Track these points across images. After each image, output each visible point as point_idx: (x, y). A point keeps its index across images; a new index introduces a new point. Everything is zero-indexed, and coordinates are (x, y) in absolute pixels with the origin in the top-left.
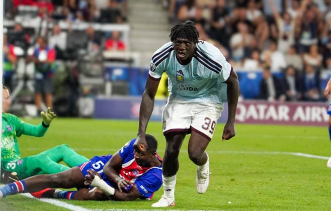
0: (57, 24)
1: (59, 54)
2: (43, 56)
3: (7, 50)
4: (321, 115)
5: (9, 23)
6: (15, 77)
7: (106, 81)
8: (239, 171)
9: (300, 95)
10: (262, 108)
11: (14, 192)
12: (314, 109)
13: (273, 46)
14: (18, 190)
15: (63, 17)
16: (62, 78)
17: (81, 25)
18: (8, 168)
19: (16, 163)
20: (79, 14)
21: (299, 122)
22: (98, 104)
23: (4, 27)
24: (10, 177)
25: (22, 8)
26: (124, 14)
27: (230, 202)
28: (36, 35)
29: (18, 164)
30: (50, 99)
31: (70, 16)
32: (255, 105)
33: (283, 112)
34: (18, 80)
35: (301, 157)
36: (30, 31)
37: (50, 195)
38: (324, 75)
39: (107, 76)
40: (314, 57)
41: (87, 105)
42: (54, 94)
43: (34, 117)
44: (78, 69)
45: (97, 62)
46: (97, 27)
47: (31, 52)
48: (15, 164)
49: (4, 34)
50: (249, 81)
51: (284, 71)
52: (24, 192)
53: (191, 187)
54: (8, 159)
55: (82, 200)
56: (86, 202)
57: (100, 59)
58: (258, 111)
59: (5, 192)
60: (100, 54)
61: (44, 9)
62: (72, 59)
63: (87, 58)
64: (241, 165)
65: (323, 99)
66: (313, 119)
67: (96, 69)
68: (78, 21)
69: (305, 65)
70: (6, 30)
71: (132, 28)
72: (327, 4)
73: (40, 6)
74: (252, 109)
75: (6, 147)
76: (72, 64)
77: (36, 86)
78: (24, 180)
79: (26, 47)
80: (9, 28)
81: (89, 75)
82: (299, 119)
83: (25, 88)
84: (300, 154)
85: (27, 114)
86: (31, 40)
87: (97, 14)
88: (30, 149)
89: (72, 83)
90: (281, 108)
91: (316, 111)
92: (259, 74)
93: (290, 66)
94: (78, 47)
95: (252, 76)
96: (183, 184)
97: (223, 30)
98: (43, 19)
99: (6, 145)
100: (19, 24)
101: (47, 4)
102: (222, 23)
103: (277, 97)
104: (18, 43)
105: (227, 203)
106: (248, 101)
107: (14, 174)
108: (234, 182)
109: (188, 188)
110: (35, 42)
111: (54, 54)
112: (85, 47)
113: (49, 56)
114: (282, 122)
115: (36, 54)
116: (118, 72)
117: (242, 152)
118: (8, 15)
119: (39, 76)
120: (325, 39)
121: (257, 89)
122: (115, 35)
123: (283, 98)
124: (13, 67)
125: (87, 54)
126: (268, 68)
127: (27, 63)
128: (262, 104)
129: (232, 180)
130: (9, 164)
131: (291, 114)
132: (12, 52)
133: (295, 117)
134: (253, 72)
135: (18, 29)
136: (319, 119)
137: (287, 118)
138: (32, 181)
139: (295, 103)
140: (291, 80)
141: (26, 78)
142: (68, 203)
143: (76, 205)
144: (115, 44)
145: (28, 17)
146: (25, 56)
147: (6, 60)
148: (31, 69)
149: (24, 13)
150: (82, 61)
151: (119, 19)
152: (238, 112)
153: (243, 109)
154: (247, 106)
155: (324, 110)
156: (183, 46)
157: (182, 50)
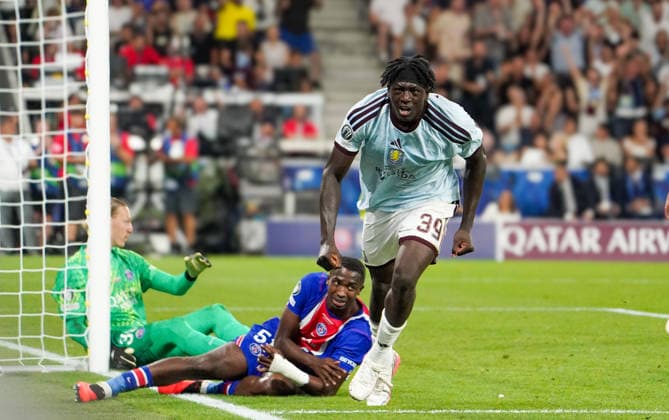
0: (200, 95)
1: (205, 147)
2: (177, 151)
3: (117, 141)
4: (656, 243)
5: (120, 96)
6: (131, 187)
7: (285, 191)
8: (516, 341)
9: (617, 209)
10: (553, 231)
11: (130, 387)
12: (643, 232)
13: (571, 126)
14: (138, 384)
15: (210, 84)
16: (211, 187)
17: (242, 97)
18: (121, 342)
19: (134, 333)
20: (239, 77)
21: (618, 255)
22: (272, 230)
23: (111, 102)
24: (122, 357)
25: (141, 69)
26: (313, 75)
27: (501, 396)
28: (166, 116)
29: (137, 336)
30: (192, 223)
31: (223, 81)
32: (542, 227)
33: (590, 239)
34: (136, 192)
35: (623, 315)
36: (155, 109)
38: (659, 173)
39: (287, 182)
40: (640, 143)
41: (253, 233)
42: (197, 214)
43: (164, 255)
44: (237, 172)
45: (269, 158)
46: (268, 98)
47: (156, 144)
48: (131, 336)
49: (111, 114)
50: (530, 185)
51: (590, 169)
52: (148, 386)
53: (434, 370)
54: (122, 328)
55: (248, 396)
56: (255, 399)
57: (274, 153)
58: (546, 237)
59: (115, 387)
60: (275, 146)
61: (179, 71)
62: (227, 154)
63: (252, 152)
64: (519, 331)
65: (659, 215)
66: (642, 249)
67: (268, 170)
68: (235, 89)
69: (626, 156)
70: (115, 108)
71: (328, 100)
72: (662, 51)
73: (172, 65)
74: (537, 233)
75: (122, 307)
76: (227, 163)
77: (166, 202)
78: (148, 366)
79: (148, 135)
80: (121, 104)
81: (256, 182)
82: (618, 250)
83: (148, 205)
84: (621, 311)
85: (153, 251)
86: (158, 124)
87: (268, 76)
88: (158, 310)
89: (228, 196)
90: (586, 232)
91: (647, 236)
92: (546, 174)
93: (601, 160)
95: (536, 178)
96: (420, 366)
97: (484, 95)
98: (176, 87)
99: (121, 303)
100: (136, 98)
101: (182, 63)
102: (481, 83)
103: (579, 213)
104: (135, 129)
105: (497, 397)
106: (530, 221)
107: (130, 351)
108: (507, 361)
109: (429, 372)
110: (165, 126)
111: (196, 146)
112: (249, 133)
113: (188, 150)
114: (590, 256)
115: (165, 148)
116: (305, 176)
117: (522, 309)
118: (119, 82)
119: (172, 185)
120: (659, 112)
121: (543, 197)
122: (300, 112)
123: (589, 214)
124: (128, 171)
125: (252, 145)
126: (563, 163)
127: (151, 163)
128: (553, 225)
129: (505, 357)
130: (122, 336)
131: (604, 241)
132: (125, 145)
133: (611, 247)
134: (537, 171)
135: (135, 106)
136: (652, 249)
137: (596, 248)
138: (162, 368)
139: (613, 222)
140: (603, 184)
141: (149, 189)
142: (224, 401)
143: (239, 403)
144: (299, 128)
145: (151, 85)
146: (147, 151)
147: (115, 158)
148: (157, 173)
149: (145, 78)
150: (244, 158)
151: (305, 85)
152: (513, 239)
153: (521, 234)
154: (528, 229)
155: (660, 234)
156: (407, 96)
157: (406, 102)
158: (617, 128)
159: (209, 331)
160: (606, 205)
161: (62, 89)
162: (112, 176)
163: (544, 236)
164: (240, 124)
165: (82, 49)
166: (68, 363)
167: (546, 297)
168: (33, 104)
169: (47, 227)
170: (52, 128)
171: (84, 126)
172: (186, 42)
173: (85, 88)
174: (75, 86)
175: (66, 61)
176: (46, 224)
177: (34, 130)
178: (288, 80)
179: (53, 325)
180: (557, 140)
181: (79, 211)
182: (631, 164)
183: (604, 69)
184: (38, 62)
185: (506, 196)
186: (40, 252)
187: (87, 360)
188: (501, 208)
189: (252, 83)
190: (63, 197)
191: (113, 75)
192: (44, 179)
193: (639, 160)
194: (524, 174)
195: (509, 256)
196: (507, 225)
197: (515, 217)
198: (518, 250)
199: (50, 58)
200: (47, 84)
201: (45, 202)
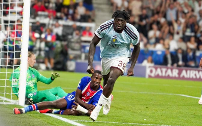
0: (57, 22)
2: (49, 38)
3: (31, 34)
4: (195, 75)
5: (33, 21)
6: (35, 49)
7: (82, 52)
8: (151, 103)
9: (184, 64)
10: (164, 70)
11: (31, 110)
12: (192, 72)
13: (171, 37)
14: (33, 109)
15: (61, 18)
16: (59, 50)
17: (70, 23)
18: (29, 96)
19: (33, 94)
20: (70, 17)
21: (184, 78)
22: (77, 64)
23: (30, 22)
24: (29, 101)
25: (40, 13)
27: (145, 120)
28: (47, 27)
29: (34, 94)
30: (53, 61)
31: (64, 18)
32: (161, 68)
33: (175, 73)
34: (36, 50)
35: (184, 97)
36: (43, 25)
37: (50, 112)
38: (198, 54)
39: (83, 50)
40: (192, 44)
41: (71, 65)
42: (54, 58)
43: (44, 70)
44: (67, 46)
45: (77, 42)
46: (78, 24)
47: (43, 36)
48: (32, 95)
49: (30, 26)
50: (158, 55)
51: (176, 51)
52: (36, 110)
53: (125, 110)
54: (29, 92)
55: (67, 115)
56: (69, 116)
57: (79, 41)
58: (162, 71)
59: (26, 110)
60: (79, 38)
61: (51, 14)
62: (65, 40)
63: (72, 40)
64: (152, 100)
65: (197, 67)
66: (191, 77)
67: (77, 46)
68: (68, 21)
69: (188, 48)
70: (31, 24)
71: (97, 25)
72: (201, 16)
73: (49, 12)
74: (159, 70)
75: (30, 85)
76: (64, 43)
78: (36, 104)
79: (41, 33)
80: (33, 23)
81: (73, 49)
82: (183, 77)
83: (39, 55)
84: (183, 95)
85: (40, 69)
86: (44, 30)
87: (78, 17)
88: (41, 87)
89: (64, 53)
90: (174, 70)
91: (193, 73)
92: (163, 52)
93: (180, 48)
94: (68, 34)
95: (159, 53)
96: (121, 109)
97: (145, 26)
98: (50, 19)
99: (30, 84)
101: (53, 12)
103: (172, 64)
104: (37, 31)
105: (144, 120)
106: (157, 66)
107: (31, 99)
108: (147, 109)
109: (123, 111)
110: (46, 31)
111: (55, 37)
112: (72, 34)
113: (53, 38)
114: (175, 78)
116: (87, 48)
117: (153, 93)
118: (33, 16)
119: (47, 49)
120: (199, 35)
121: (162, 59)
122: (88, 29)
123: (175, 65)
124: (34, 44)
125: (73, 38)
127: (41, 42)
128: (164, 68)
129: (147, 108)
130: (29, 94)
131: (179, 73)
132: (33, 36)
133: (182, 76)
134: (159, 51)
136: (194, 77)
137: (177, 76)
139: (183, 68)
140: (180, 56)
141: (40, 50)
142: (60, 116)
143: (64, 117)
144: (87, 33)
145: (43, 18)
146: (40, 38)
147: (30, 39)
148: (43, 45)
149: (41, 16)
150: (70, 42)
151: (90, 20)
152: (151, 71)
153: (154, 70)
154: (156, 69)
155: (197, 72)
156: (120, 22)
157: (119, 24)
158: (185, 39)
159: (56, 95)
160: (181, 63)
161: (15, 17)
162: (29, 45)
163: (161, 71)
164: (69, 31)
165: (22, 5)
166: (12, 102)
167: (161, 90)
168: (6, 22)
169: (8, 60)
170: (12, 29)
171: (21, 29)
172: (54, 5)
173: (22, 18)
174: (19, 17)
175: (17, 9)
176: (8, 59)
177: (6, 29)
178: (85, 18)
179: (8, 90)
180: (167, 41)
181: (18, 55)
182: (189, 50)
183: (182, 20)
184: (8, 9)
185: (150, 58)
186: (6, 67)
187: (18, 101)
188: (148, 62)
189: (74, 19)
190: (14, 51)
191: (31, 14)
192: (8, 45)
193: (191, 49)
194: (156, 52)
195: (150, 76)
196: (150, 67)
197: (153, 65)
198: (153, 75)
199: (12, 8)
200: (10, 16)
201: (8, 52)
